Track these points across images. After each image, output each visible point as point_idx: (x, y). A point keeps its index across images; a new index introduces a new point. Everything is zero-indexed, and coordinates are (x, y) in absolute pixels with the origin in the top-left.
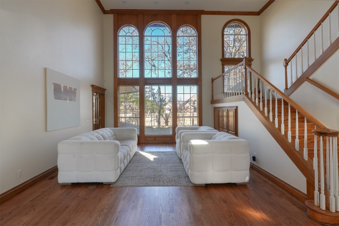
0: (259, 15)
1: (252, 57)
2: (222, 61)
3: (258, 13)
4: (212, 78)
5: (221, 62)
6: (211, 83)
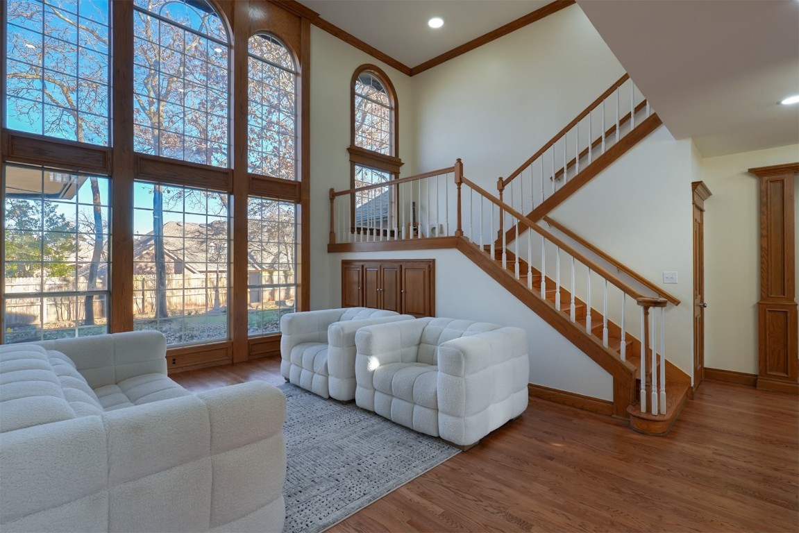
0: (411, 76)
1: (400, 157)
2: (351, 153)
3: (411, 72)
4: (332, 190)
5: (348, 155)
6: (329, 201)
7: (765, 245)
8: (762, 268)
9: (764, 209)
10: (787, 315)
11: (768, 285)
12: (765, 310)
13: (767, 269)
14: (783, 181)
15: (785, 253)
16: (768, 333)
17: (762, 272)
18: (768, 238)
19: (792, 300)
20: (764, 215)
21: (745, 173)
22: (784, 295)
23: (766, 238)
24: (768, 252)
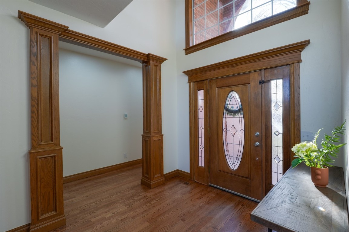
7: (35, 94)
8: (32, 117)
9: (34, 59)
10: (55, 159)
11: (38, 133)
12: (36, 159)
13: (38, 118)
14: (51, 38)
15: (53, 104)
16: (39, 180)
17: (32, 121)
18: (38, 88)
19: (58, 144)
20: (35, 65)
21: (14, 17)
22: (52, 141)
23: (36, 88)
24: (38, 101)
